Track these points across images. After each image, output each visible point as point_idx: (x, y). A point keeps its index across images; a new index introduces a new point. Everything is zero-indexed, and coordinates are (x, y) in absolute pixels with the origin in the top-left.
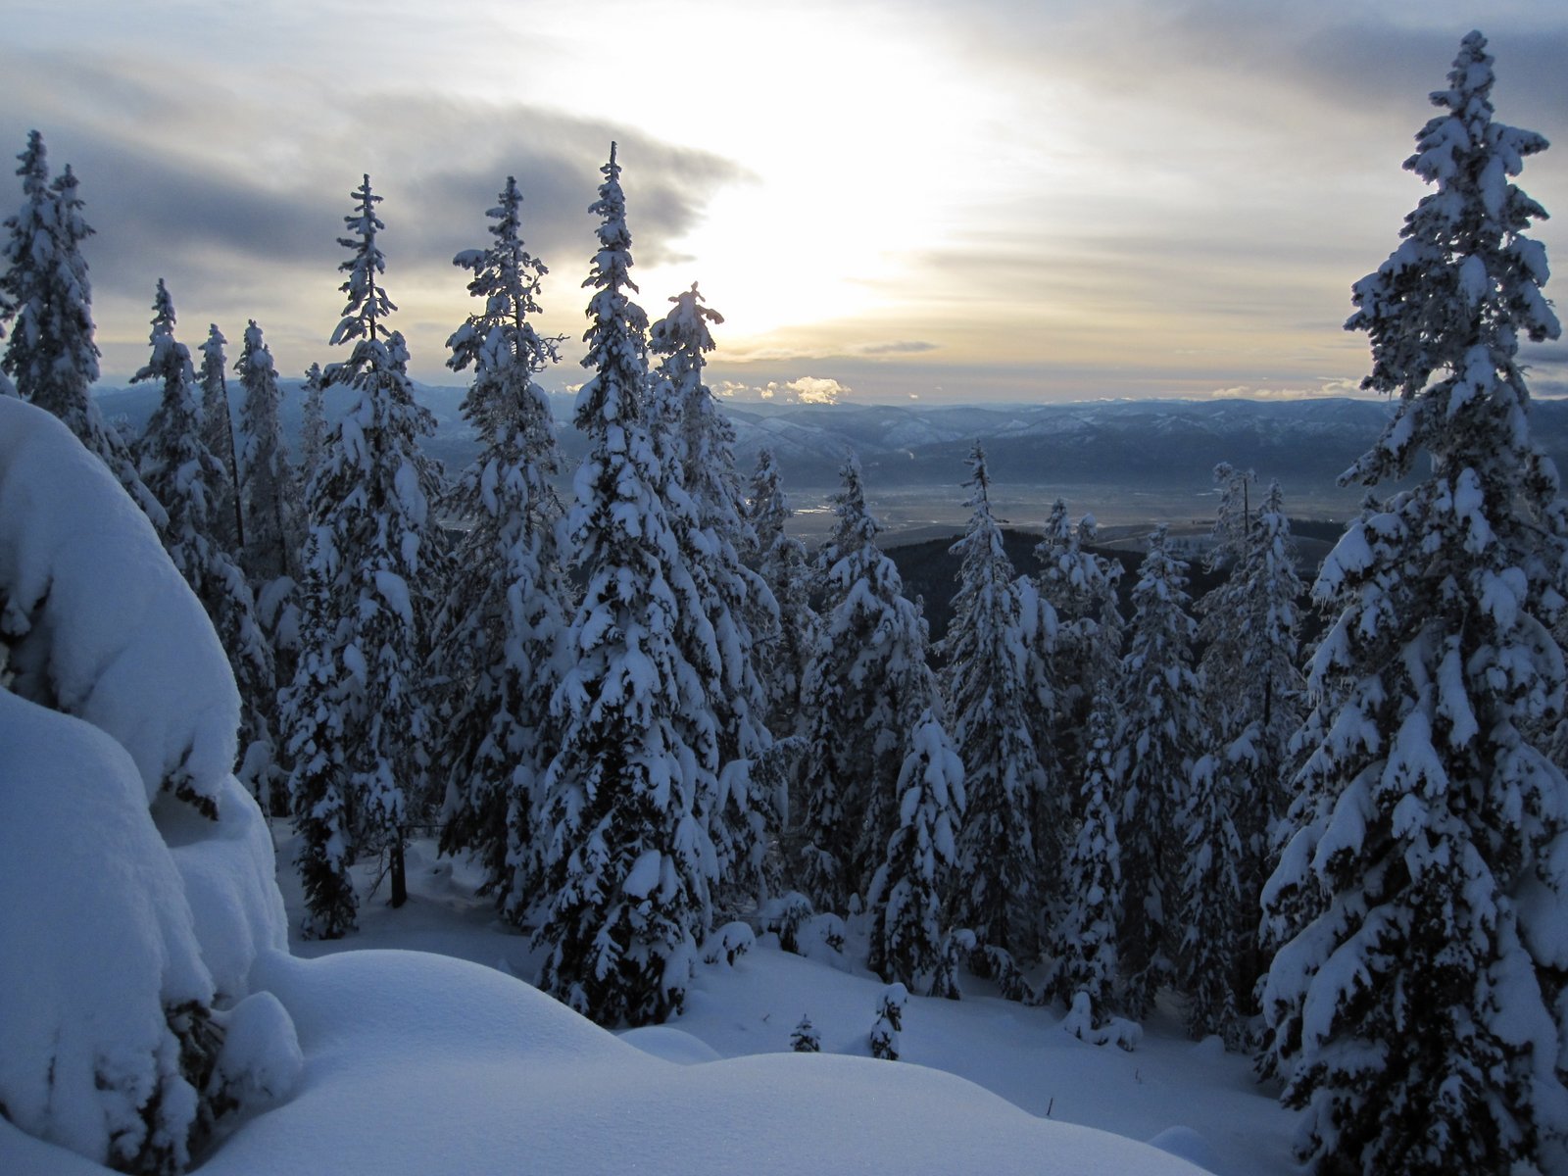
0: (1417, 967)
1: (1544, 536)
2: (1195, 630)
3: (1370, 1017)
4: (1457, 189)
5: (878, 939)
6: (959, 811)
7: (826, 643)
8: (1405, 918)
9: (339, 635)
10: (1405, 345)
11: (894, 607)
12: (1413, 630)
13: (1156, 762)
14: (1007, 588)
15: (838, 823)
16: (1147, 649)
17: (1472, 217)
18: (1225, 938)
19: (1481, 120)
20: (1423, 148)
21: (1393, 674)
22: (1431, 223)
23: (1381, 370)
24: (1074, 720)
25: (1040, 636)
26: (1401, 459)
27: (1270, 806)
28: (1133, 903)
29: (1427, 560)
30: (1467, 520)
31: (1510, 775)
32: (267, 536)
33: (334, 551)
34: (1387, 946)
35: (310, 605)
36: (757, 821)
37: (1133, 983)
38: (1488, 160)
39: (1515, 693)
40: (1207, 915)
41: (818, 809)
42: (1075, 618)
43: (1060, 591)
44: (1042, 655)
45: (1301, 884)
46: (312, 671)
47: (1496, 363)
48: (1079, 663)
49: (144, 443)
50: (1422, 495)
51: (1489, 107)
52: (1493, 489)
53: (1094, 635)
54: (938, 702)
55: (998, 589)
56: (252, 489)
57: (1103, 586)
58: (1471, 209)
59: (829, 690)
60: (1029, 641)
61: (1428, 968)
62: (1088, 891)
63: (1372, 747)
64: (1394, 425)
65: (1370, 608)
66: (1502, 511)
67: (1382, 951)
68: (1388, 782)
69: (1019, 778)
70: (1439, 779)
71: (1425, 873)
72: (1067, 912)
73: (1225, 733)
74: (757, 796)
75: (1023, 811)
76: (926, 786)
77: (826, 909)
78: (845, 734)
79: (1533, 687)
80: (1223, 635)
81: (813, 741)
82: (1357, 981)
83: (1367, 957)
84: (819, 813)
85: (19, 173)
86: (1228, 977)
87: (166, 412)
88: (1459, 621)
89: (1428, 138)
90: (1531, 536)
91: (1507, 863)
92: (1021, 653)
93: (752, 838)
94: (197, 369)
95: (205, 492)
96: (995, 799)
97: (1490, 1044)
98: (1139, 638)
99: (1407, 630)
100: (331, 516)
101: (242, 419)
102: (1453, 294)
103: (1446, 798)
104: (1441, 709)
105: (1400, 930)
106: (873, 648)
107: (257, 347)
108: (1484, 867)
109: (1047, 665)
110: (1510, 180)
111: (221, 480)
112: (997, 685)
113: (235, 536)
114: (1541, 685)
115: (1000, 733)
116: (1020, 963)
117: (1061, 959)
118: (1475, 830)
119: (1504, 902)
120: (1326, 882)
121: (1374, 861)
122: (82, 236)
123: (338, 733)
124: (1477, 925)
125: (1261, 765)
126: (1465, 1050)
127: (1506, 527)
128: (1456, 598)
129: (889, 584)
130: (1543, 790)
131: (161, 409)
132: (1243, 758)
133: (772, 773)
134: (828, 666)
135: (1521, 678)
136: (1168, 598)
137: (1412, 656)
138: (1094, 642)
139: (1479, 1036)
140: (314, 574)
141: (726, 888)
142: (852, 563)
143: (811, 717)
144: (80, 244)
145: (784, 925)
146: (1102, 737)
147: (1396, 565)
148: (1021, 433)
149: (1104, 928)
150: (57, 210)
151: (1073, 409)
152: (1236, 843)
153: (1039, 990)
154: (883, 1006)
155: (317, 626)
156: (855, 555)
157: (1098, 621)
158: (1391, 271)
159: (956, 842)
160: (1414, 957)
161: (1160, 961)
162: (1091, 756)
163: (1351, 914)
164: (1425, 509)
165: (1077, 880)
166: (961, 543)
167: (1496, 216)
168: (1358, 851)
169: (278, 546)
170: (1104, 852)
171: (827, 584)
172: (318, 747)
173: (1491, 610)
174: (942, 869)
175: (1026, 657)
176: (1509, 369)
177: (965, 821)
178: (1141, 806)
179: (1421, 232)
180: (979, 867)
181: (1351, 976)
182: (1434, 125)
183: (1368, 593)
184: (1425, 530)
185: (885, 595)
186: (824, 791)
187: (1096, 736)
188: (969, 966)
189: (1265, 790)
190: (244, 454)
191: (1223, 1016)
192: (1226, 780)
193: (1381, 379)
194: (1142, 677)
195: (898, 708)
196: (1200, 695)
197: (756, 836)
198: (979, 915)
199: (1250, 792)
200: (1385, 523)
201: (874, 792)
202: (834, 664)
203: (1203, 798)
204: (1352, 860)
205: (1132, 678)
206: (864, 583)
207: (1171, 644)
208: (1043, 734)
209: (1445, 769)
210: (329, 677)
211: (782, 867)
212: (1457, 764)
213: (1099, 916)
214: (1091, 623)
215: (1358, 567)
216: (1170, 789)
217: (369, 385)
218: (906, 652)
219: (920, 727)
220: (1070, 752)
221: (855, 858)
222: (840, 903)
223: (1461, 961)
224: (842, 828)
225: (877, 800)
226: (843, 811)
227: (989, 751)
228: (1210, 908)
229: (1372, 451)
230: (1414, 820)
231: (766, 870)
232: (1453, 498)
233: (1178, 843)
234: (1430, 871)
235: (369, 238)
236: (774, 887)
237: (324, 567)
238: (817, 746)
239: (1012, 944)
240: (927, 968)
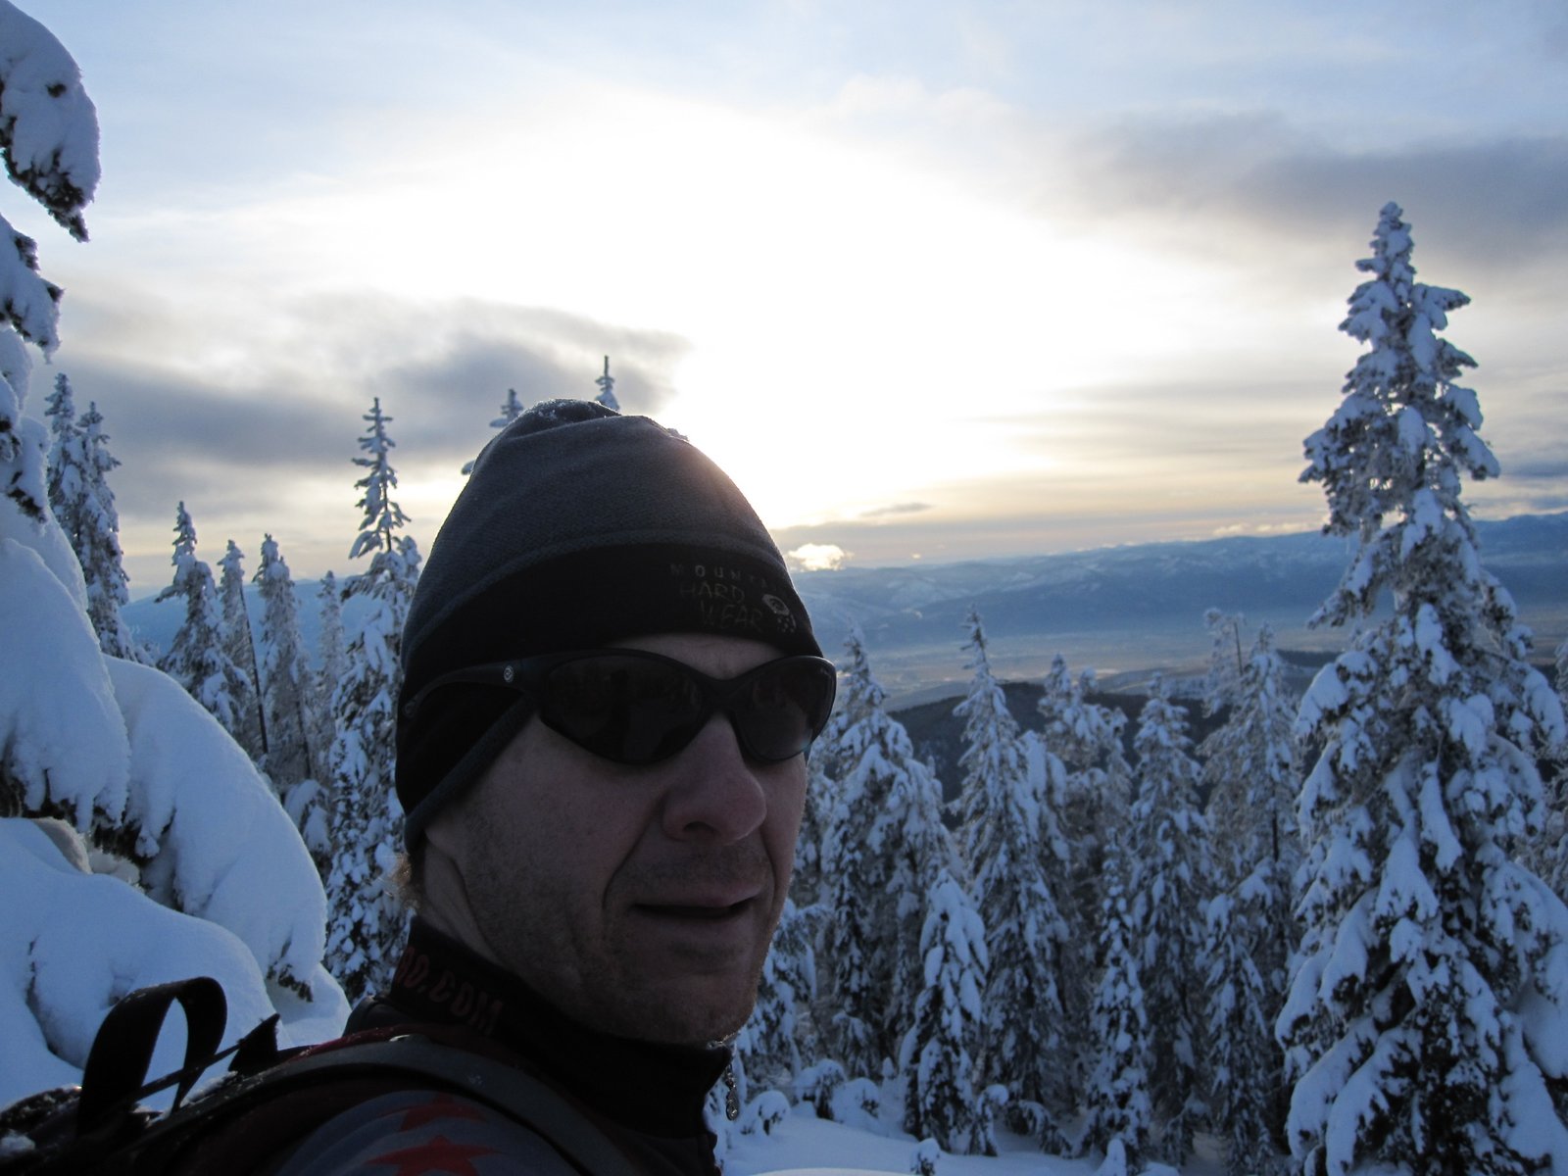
0: (1430, 1088)
1: (1507, 662)
2: (1199, 774)
3: (1390, 1140)
4: (1390, 347)
5: (913, 1103)
6: (982, 968)
7: (843, 811)
8: (1415, 1040)
9: (369, 835)
10: (1357, 493)
11: (906, 770)
12: (1394, 760)
13: (1173, 906)
14: (1013, 745)
15: (867, 989)
16: (1153, 795)
17: (1407, 371)
18: (1256, 1077)
19: (1405, 282)
20: (1354, 311)
21: (1378, 804)
22: (1369, 380)
23: (1337, 517)
24: (1091, 870)
25: (1050, 789)
26: (1364, 599)
27: (1287, 941)
28: (1164, 1050)
29: (1399, 692)
30: (1429, 653)
31: (1498, 892)
32: (290, 741)
33: (362, 754)
34: (1400, 1069)
35: (341, 807)
36: (785, 991)
37: (1169, 1129)
38: (1415, 317)
39: (1495, 814)
40: (1236, 1055)
41: (846, 976)
42: (1083, 768)
43: (1067, 743)
44: (1054, 808)
45: (1312, 1014)
46: (346, 871)
47: (1443, 504)
48: (1091, 813)
49: (170, 660)
50: (1386, 632)
51: (1412, 271)
52: (1453, 620)
53: (1103, 784)
54: (957, 863)
55: (1004, 747)
56: (274, 695)
57: (1106, 737)
58: (1404, 363)
59: (848, 857)
60: (1039, 795)
61: (1441, 1088)
62: (1115, 1038)
63: (1365, 876)
64: (1354, 568)
65: (1348, 742)
66: (1464, 641)
67: (1396, 1075)
68: (1382, 909)
69: (1040, 931)
70: (1430, 903)
71: (1428, 995)
72: (1098, 1062)
73: (1238, 873)
74: (782, 966)
75: (1046, 963)
76: (947, 945)
77: (861, 1074)
78: (867, 899)
79: (1509, 808)
80: (1227, 776)
81: (837, 908)
82: (1374, 1106)
83: (1381, 1081)
84: (848, 980)
85: (47, 414)
86: (1262, 1115)
87: (190, 628)
88: (1435, 749)
89: (1359, 302)
90: (1494, 663)
91: (1506, 979)
92: (1032, 808)
93: (781, 1008)
94: (218, 583)
95: (231, 703)
96: (1018, 954)
97: (1509, 1159)
98: (1146, 785)
99: (1387, 761)
100: (357, 721)
101: (262, 630)
102: (1395, 444)
103: (1440, 919)
104: (1425, 834)
105: (1410, 1052)
106: (888, 812)
107: (274, 559)
108: (1484, 984)
109: (1059, 818)
110: (1438, 334)
111: (246, 691)
112: (1011, 840)
113: (260, 743)
114: (1517, 804)
115: (1017, 888)
116: (1057, 1116)
117: (1095, 1109)
118: (1472, 950)
119: (1507, 1017)
120: (1337, 1010)
121: (1380, 986)
122: (108, 468)
123: (374, 930)
124: (1482, 1042)
125: (1275, 901)
126: (1486, 1167)
127: (1469, 656)
128: (1429, 727)
129: (900, 748)
130: (1531, 905)
131: (185, 625)
132: (1257, 896)
133: (797, 943)
134: (845, 834)
135: (1497, 799)
136: (1170, 743)
137: (1394, 784)
138: (1104, 791)
139: (1498, 1152)
140: (344, 778)
141: (758, 1059)
142: (862, 730)
143: (833, 885)
144: (106, 475)
145: (818, 1093)
146: (1117, 885)
147: (1370, 700)
148: (1028, 585)
149: (1134, 1075)
150: (84, 445)
151: (1077, 557)
152: (1257, 980)
153: (1076, 1144)
154: (916, 1163)
155: (349, 827)
156: (864, 722)
157: (1105, 770)
158: (1336, 427)
159: (983, 999)
160: (1427, 1078)
161: (1194, 1105)
162: (1107, 904)
163: (1363, 1040)
164: (1390, 646)
165: (1104, 1028)
166: (965, 704)
167: (1428, 368)
168: (1362, 978)
169: (301, 750)
170: (1128, 998)
171: (839, 752)
172: (355, 944)
173: (1462, 737)
174: (972, 1027)
175: (1038, 812)
176: (1456, 508)
177: (989, 977)
178: (1161, 951)
179: (1361, 387)
180: (1007, 1022)
181: (1367, 1103)
182: (1362, 289)
183: (1345, 728)
184: (1392, 664)
185: (897, 759)
186: (851, 958)
187: (1110, 883)
188: (1007, 1123)
189: (1281, 925)
190: (266, 663)
191: (1259, 1154)
192: (1242, 919)
193: (1338, 526)
194: (1151, 822)
195: (918, 869)
196: (1211, 837)
197: (786, 1006)
198: (1011, 1072)
199: (1266, 929)
200: (1354, 659)
201: (900, 955)
202: (852, 831)
203: (1220, 938)
204: (1357, 987)
205: (1142, 825)
206: (875, 748)
207: (1177, 789)
208: (1061, 886)
209: (1436, 892)
210: (363, 876)
211: (815, 1036)
212: (1448, 886)
213: (1129, 1063)
214: (1099, 773)
215: (1334, 706)
216: (1189, 931)
217: (387, 594)
218: (922, 814)
219: (938, 886)
220: (1089, 902)
221: (886, 1025)
222: (875, 1069)
223: (1472, 1079)
224: (872, 994)
225: (904, 963)
226: (871, 976)
227: (1008, 907)
228: (1239, 1048)
229: (1336, 594)
230: (1410, 943)
231: (799, 1043)
232: (1414, 633)
233: (1201, 984)
234: (1431, 992)
235: (382, 457)
236: (808, 1057)
237: (353, 770)
238: (840, 913)
239: (1045, 1098)
240: (963, 1126)
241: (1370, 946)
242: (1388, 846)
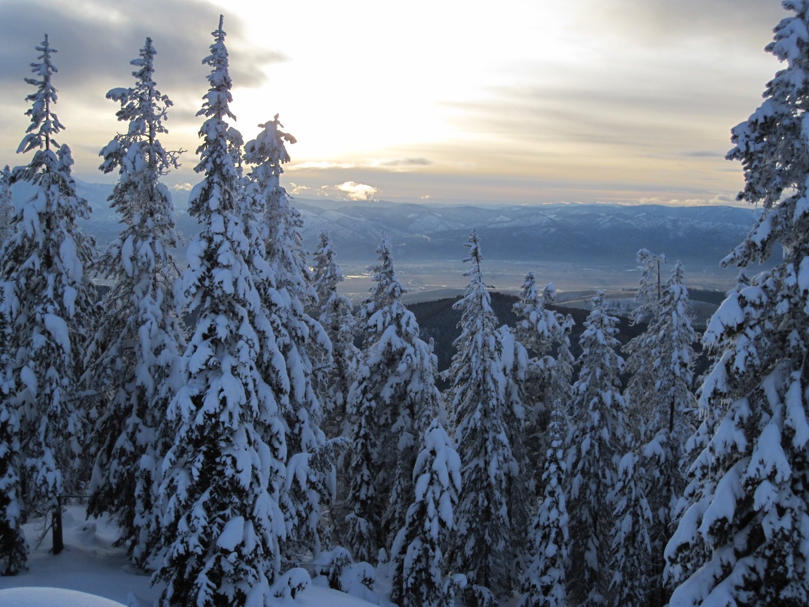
0: (768, 599)
2: (623, 365)
4: (800, 66)
5: (398, 581)
6: (456, 491)
7: (365, 371)
8: (761, 566)
9: (18, 359)
10: (766, 171)
11: (414, 346)
12: (770, 367)
13: (595, 457)
14: (493, 334)
15: (371, 498)
16: (589, 378)
18: (640, 580)
20: (779, 38)
21: (756, 397)
22: (784, 89)
23: (750, 188)
24: (538, 427)
25: (516, 368)
26: (763, 249)
27: (672, 488)
28: (577, 557)
29: (780, 319)
30: (806, 292)
33: (16, 299)
34: (749, 585)
36: (314, 497)
40: (628, 564)
41: (358, 488)
42: (540, 355)
43: (530, 336)
44: (517, 381)
45: (692, 542)
48: (542, 387)
50: (777, 274)
53: (553, 368)
54: (444, 414)
55: (487, 334)
57: (559, 334)
58: (808, 80)
59: (366, 404)
60: (508, 371)
61: (776, 600)
62: (546, 547)
63: (742, 448)
64: (758, 226)
65: (741, 352)
67: (746, 589)
68: (752, 472)
69: (499, 468)
70: (785, 471)
71: (775, 535)
72: (531, 562)
73: (642, 437)
74: (314, 479)
75: (501, 491)
76: (433, 473)
77: (362, 559)
78: (377, 435)
80: (642, 369)
81: (355, 440)
83: (735, 592)
84: (358, 491)
88: (800, 361)
89: (781, 32)
92: (502, 380)
93: (310, 508)
96: (482, 483)
98: (584, 370)
99: (766, 367)
100: (14, 274)
102: (797, 137)
103: (790, 483)
104: (787, 422)
105: (757, 574)
106: (398, 374)
109: (520, 389)
112: (485, 402)
115: (486, 436)
116: (498, 597)
117: (526, 595)
120: (709, 541)
121: (741, 527)
123: (16, 429)
125: (667, 460)
128: (798, 345)
129: (410, 329)
132: (655, 455)
133: (325, 463)
134: (366, 387)
136: (605, 343)
137: (769, 385)
138: (553, 372)
141: (291, 544)
142: (384, 315)
143: (354, 423)
145: (331, 570)
146: (557, 440)
147: (759, 322)
148: (506, 225)
149: (556, 573)
151: (544, 209)
152: (648, 514)
156: (386, 308)
157: (556, 358)
158: (757, 120)
159: (455, 513)
160: (767, 592)
161: (595, 596)
162: (549, 453)
163: (725, 563)
164: (778, 284)
165: (539, 539)
166: (461, 301)
168: (730, 520)
170: (558, 520)
171: (367, 329)
174: (445, 531)
175: (505, 382)
177: (460, 497)
178: (584, 488)
179: (777, 94)
180: (470, 530)
182: (785, 23)
183: (740, 341)
184: (779, 298)
185: (407, 337)
186: (362, 476)
187: (553, 439)
188: (463, 599)
189: (669, 477)
192: (643, 470)
193: (750, 194)
194: (586, 398)
195: (415, 417)
196: (625, 411)
197: (313, 507)
198: (470, 564)
199: (658, 478)
200: (752, 293)
201: (397, 476)
202: (370, 386)
203: (626, 483)
204: (726, 526)
205: (579, 398)
206: (392, 329)
207: (606, 375)
208: (516, 437)
209: (789, 462)
210: (10, 389)
211: (331, 529)
212: (797, 460)
213: (553, 565)
214: (551, 359)
215: (733, 324)
216: (604, 476)
217: (43, 182)
218: (422, 378)
219: (430, 431)
220: (535, 450)
221: (383, 523)
222: (372, 555)
223: (798, 595)
224: (374, 502)
225: (400, 482)
226: (375, 490)
227: (479, 449)
228: (630, 559)
229: (744, 243)
230: (768, 498)
231: (320, 531)
232: (797, 277)
233: (609, 514)
234: (778, 533)
235: (47, 79)
236: (326, 543)
237: (9, 310)
238: (357, 443)
239: (492, 584)
240: (432, 601)
241: (738, 498)
242: (759, 428)
